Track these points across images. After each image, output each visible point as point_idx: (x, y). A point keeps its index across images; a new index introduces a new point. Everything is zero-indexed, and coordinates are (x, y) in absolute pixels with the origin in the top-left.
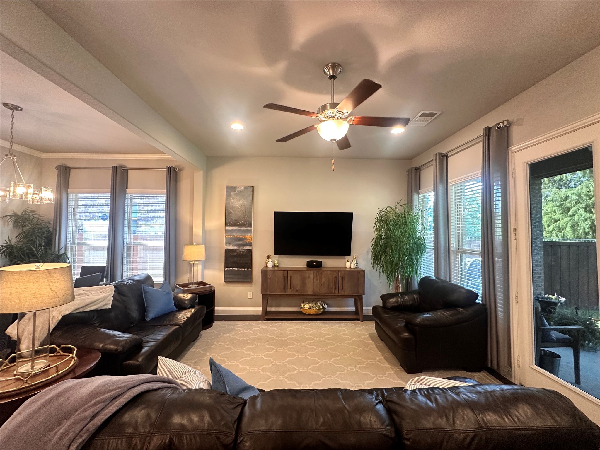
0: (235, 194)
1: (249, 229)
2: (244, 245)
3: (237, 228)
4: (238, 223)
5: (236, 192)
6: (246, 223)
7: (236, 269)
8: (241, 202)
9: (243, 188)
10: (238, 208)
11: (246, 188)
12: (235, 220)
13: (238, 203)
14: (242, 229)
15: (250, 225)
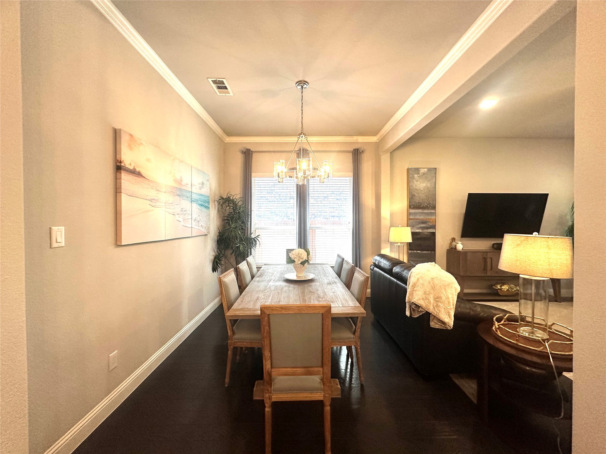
0: (418, 176)
1: (433, 211)
2: (427, 228)
3: (420, 211)
4: (422, 206)
5: (419, 174)
6: (430, 206)
7: (419, 252)
8: (425, 185)
9: (426, 170)
10: (422, 191)
11: (429, 170)
12: (419, 203)
13: (421, 185)
14: (425, 211)
15: (434, 208)
